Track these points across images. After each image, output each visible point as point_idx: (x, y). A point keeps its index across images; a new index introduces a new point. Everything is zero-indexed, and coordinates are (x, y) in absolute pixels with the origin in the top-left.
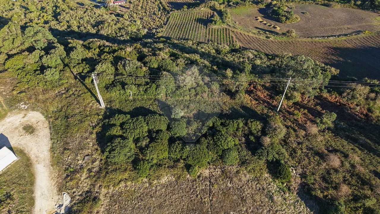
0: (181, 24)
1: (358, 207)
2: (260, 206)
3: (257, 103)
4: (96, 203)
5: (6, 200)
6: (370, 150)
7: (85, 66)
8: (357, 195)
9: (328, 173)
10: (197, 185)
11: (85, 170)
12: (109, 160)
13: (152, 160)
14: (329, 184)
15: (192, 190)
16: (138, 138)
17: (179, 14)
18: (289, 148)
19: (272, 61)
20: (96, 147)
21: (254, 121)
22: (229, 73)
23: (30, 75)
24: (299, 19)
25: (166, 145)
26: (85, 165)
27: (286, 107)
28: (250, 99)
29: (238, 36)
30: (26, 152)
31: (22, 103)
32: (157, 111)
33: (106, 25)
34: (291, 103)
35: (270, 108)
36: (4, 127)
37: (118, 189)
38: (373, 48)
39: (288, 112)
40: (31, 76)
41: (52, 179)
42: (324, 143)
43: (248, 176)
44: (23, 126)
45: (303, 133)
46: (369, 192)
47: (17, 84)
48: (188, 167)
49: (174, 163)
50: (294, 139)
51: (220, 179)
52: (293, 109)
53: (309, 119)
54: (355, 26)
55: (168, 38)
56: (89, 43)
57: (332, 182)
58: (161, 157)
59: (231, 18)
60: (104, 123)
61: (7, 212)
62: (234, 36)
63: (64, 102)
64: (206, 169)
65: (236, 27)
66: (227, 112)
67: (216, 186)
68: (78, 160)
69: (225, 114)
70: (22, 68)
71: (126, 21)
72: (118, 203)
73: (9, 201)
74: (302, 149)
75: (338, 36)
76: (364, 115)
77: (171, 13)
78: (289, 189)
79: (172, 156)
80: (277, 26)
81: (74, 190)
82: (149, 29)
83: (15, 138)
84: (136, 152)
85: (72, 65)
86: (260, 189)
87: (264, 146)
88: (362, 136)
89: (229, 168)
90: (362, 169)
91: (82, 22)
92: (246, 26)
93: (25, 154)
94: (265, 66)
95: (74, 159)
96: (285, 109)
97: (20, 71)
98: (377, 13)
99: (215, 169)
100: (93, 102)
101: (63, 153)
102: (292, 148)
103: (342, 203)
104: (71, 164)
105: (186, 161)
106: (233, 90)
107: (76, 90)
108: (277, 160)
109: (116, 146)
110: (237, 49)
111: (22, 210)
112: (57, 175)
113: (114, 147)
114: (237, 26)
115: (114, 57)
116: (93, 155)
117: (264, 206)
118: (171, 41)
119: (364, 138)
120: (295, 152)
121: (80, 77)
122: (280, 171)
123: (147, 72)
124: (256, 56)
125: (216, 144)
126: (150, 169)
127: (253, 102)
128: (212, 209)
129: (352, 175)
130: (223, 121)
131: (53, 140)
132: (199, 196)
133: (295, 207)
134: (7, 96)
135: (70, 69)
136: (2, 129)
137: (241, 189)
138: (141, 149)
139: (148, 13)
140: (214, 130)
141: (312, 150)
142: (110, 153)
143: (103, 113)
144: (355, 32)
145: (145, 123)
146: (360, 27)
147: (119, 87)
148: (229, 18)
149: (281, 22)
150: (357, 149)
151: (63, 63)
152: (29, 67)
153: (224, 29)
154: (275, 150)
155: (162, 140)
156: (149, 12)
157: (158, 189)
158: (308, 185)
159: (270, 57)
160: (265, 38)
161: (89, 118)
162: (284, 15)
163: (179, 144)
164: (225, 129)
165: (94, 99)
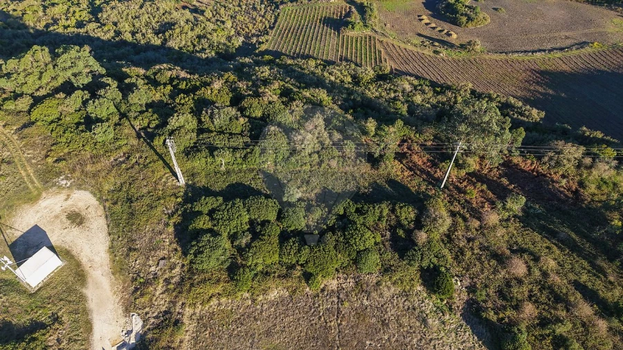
0: (298, 29)
1: (546, 334)
2: (408, 332)
3: (412, 175)
4: (179, 328)
5: (53, 324)
6: (574, 248)
7: (152, 116)
8: (545, 318)
9: (508, 285)
10: (321, 302)
11: (161, 281)
12: (194, 266)
13: (255, 266)
14: (507, 301)
15: (313, 310)
16: (236, 233)
17: (295, 8)
18: (455, 247)
19: (440, 97)
20: (175, 246)
21: (405, 206)
22: (371, 125)
23: (71, 132)
24: (489, 20)
25: (275, 245)
26: (160, 273)
27: (454, 180)
28: (402, 168)
29: (389, 49)
30: (74, 253)
31: (61, 178)
32: (262, 190)
33: (178, 31)
34: (463, 173)
35: (430, 183)
36: (39, 215)
37: (209, 309)
38: (602, 72)
39: (457, 188)
40: (72, 134)
41: (115, 293)
42: (506, 238)
43: (393, 289)
44: (66, 214)
45: (476, 224)
46: (564, 314)
47: (52, 146)
48: (308, 277)
49: (287, 271)
50: (463, 234)
51: (353, 294)
52: (465, 183)
53: (488, 200)
54: (578, 34)
55: (277, 54)
56: (155, 74)
57: (511, 298)
58: (269, 262)
59: (378, 18)
60: (186, 210)
61: (56, 341)
62: (382, 50)
63: (125, 177)
64: (333, 279)
65: (386, 34)
66: (366, 191)
67: (347, 304)
68: (150, 266)
69: (363, 194)
70: (57, 120)
71: (208, 23)
72: (209, 329)
73: (56, 325)
74: (472, 249)
75: (550, 51)
76: (572, 192)
77: (281, 7)
78: (450, 309)
79: (284, 260)
80: (452, 33)
81: (147, 309)
82: (247, 37)
83: (56, 232)
84: (233, 255)
85: (132, 114)
86: (409, 309)
87: (417, 245)
88: (564, 226)
89: (366, 278)
90: (557, 279)
91: (137, 25)
92: (402, 32)
93: (72, 257)
94: (429, 106)
95: (144, 265)
96: (453, 183)
97: (54, 125)
98: (616, 10)
99: (346, 279)
100: (166, 175)
101: (128, 255)
102: (459, 247)
103: (524, 330)
104: (140, 272)
105: (304, 267)
106: (376, 155)
107: (141, 157)
108: (435, 266)
109: (203, 246)
110: (387, 75)
111: (76, 338)
112: (121, 288)
113: (200, 247)
114: (388, 32)
115: (195, 100)
116: (170, 258)
117: (414, 332)
118: (282, 60)
119: (566, 230)
120: (462, 254)
121: (145, 134)
122: (438, 283)
123: (245, 126)
124: (415, 87)
125: (348, 242)
126: (253, 280)
127: (406, 174)
128: (340, 337)
129: (542, 288)
130: (360, 206)
131: (112, 236)
132: (323, 319)
133: (457, 334)
134: (39, 166)
135: (130, 121)
136: (36, 218)
137: (382, 308)
138: (240, 250)
139: (244, 7)
140: (346, 220)
141: (488, 250)
142: (196, 257)
143: (182, 194)
144: (577, 44)
145: (245, 210)
146: (586, 35)
147: (205, 153)
148: (375, 17)
149: (459, 25)
150: (555, 248)
151: (119, 110)
152: (68, 119)
153: (366, 38)
154: (433, 250)
155: (270, 236)
156: (246, 5)
157: (264, 309)
158: (477, 303)
159: (438, 89)
160: (432, 54)
161: (162, 201)
162: (464, 12)
163: (294, 243)
164: (361, 218)
165: (168, 171)
